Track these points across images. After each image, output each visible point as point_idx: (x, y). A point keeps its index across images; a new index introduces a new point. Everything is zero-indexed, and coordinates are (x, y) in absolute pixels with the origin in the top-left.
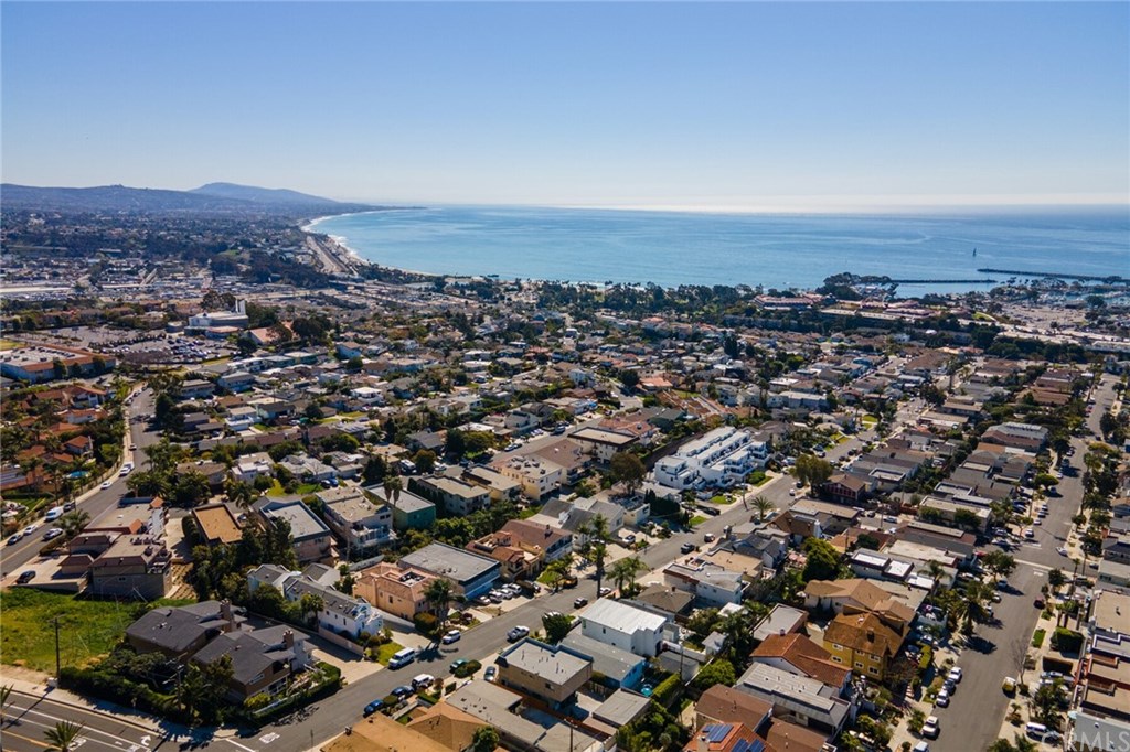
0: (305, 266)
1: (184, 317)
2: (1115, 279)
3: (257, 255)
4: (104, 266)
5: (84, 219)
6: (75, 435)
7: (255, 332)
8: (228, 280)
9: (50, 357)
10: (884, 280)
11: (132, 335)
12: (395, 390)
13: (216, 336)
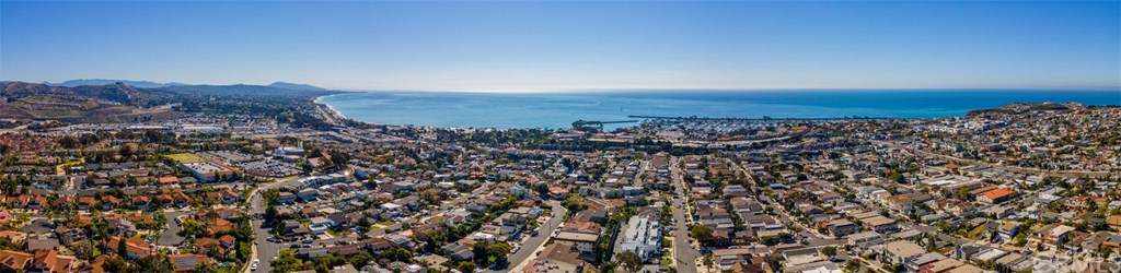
0: (319, 120)
1: (273, 148)
2: (680, 118)
3: (297, 115)
4: (235, 118)
5: (228, 98)
6: (226, 234)
7: (311, 160)
8: (285, 126)
9: (214, 169)
10: (598, 123)
11: (249, 157)
12: (407, 205)
13: (289, 161)
